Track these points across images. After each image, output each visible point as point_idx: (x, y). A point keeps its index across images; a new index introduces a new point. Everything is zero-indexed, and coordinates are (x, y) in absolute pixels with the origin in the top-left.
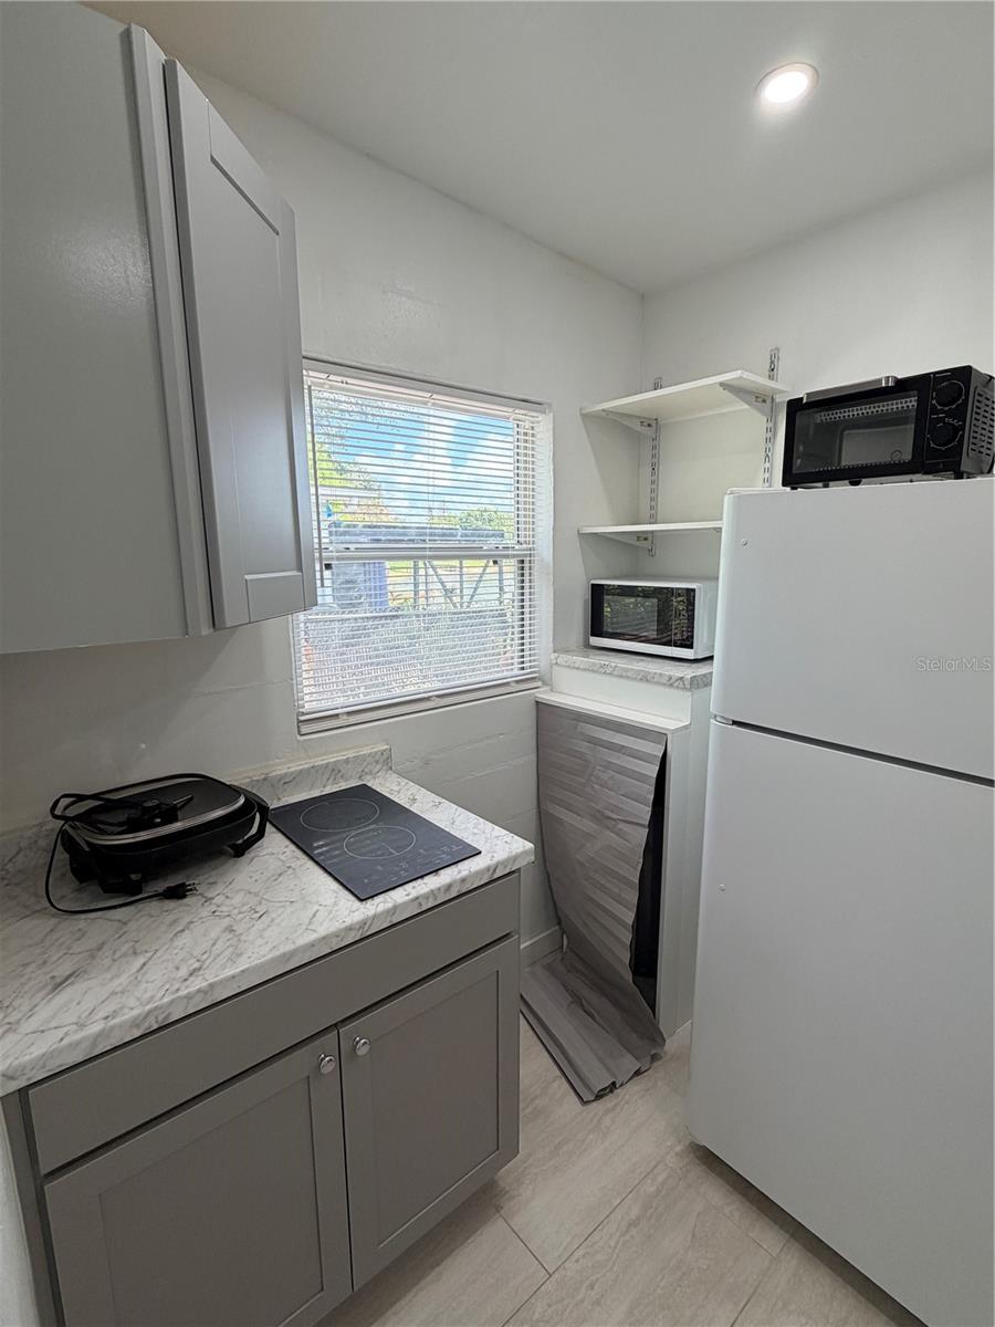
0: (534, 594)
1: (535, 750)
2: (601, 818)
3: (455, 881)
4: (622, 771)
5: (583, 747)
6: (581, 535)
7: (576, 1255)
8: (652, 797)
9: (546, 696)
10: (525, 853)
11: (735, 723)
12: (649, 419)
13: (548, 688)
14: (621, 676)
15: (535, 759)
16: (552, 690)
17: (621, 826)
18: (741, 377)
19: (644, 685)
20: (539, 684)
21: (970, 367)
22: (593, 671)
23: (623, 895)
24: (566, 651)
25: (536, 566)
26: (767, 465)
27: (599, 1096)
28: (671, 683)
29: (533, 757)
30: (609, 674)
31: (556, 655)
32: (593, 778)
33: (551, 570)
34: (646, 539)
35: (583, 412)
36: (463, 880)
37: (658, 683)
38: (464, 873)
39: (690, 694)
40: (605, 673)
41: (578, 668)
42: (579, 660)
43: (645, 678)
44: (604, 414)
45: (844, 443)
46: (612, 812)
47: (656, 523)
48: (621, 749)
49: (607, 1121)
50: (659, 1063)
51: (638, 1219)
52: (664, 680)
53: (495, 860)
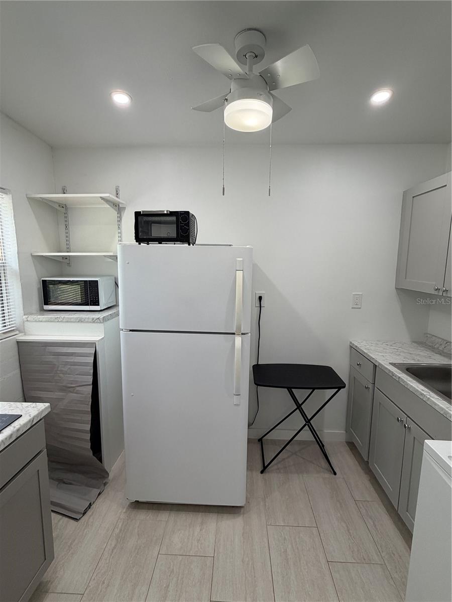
0: (8, 286)
1: (19, 367)
2: (66, 389)
3: (14, 432)
4: (75, 364)
5: (50, 358)
6: (32, 256)
7: (93, 578)
8: (92, 371)
9: (22, 337)
10: (46, 408)
11: (131, 331)
12: (62, 204)
13: (23, 333)
14: (67, 322)
15: (19, 371)
16: (25, 335)
17: (78, 389)
18: (109, 197)
19: (79, 324)
20: (17, 332)
21: (188, 212)
22: (51, 321)
23: (83, 419)
24: (32, 314)
25: (8, 272)
26: (119, 231)
27: (84, 514)
28: (94, 321)
29: (18, 371)
30: (61, 321)
31: (26, 316)
32: (58, 372)
33: (18, 274)
34: (66, 258)
35: (28, 196)
36: (18, 430)
37: (87, 322)
38: (18, 427)
39: (103, 324)
40: (58, 321)
41: (41, 321)
42: (41, 317)
43: (81, 321)
44: (41, 199)
45: (152, 229)
46: (72, 384)
47: (70, 252)
48: (72, 354)
49: (91, 520)
50: (107, 485)
51: (116, 545)
52: (90, 320)
53: (32, 416)
